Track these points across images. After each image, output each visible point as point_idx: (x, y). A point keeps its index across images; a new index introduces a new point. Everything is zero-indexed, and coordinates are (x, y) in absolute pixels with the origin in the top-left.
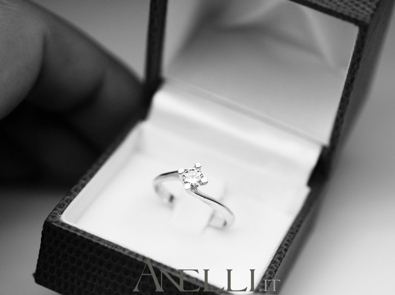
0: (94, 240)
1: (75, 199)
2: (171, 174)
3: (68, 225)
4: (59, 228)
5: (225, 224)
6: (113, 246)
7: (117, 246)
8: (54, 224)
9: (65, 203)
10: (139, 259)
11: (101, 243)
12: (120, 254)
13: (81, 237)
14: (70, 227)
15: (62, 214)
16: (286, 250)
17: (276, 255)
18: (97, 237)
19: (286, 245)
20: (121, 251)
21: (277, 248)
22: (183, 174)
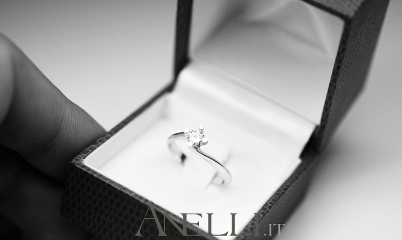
0: (107, 182)
1: (99, 148)
2: (181, 134)
3: (93, 170)
4: (80, 169)
5: (223, 182)
6: (122, 189)
7: (125, 189)
8: (77, 165)
9: (89, 150)
10: (142, 201)
11: (113, 185)
12: (127, 195)
13: (97, 179)
14: (89, 169)
15: (85, 158)
16: (270, 208)
17: (260, 210)
18: (110, 180)
19: (271, 203)
20: (128, 193)
21: (263, 205)
22: (188, 134)
